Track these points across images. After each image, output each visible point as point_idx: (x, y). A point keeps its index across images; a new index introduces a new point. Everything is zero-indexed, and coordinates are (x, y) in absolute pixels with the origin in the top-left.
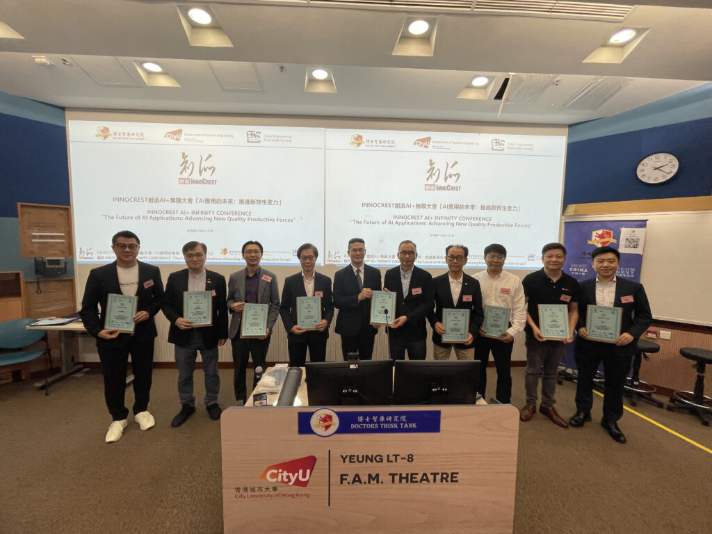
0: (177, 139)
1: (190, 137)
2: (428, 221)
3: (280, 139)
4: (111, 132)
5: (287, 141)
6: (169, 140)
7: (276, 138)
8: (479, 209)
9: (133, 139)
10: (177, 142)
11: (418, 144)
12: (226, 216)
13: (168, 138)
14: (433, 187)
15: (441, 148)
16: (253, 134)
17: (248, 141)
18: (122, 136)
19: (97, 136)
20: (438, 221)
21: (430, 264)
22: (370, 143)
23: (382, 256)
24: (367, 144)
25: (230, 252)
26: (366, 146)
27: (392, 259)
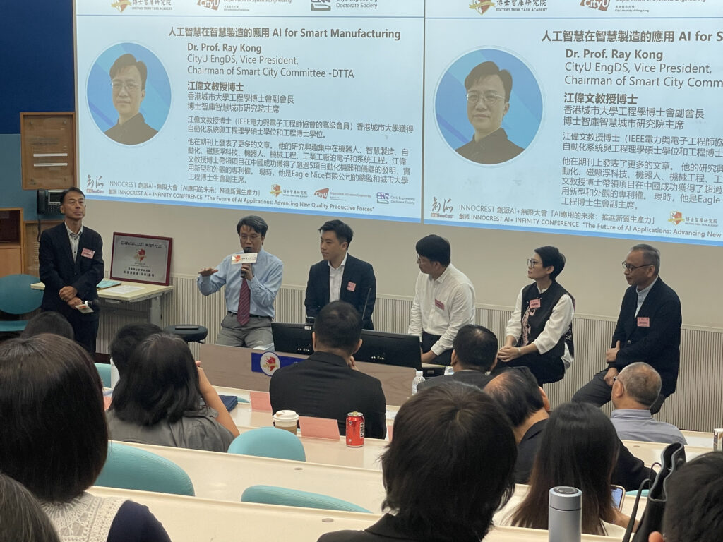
0: (214, 8)
3: (359, 2)
5: (370, 6)
6: (202, 9)
7: (354, 2)
9: (157, 8)
10: (214, 12)
13: (202, 6)
15: (631, 9)
17: (313, 9)
19: (114, 5)
21: (611, 231)
22: (503, 6)
23: (524, 211)
24: (499, 7)
25: (285, 191)
26: (497, 10)
27: (541, 218)
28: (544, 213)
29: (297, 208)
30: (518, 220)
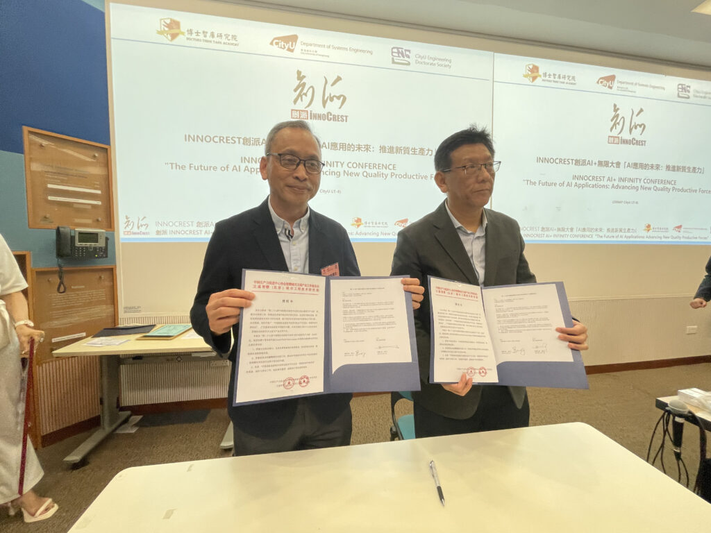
0: (289, 50)
1: (309, 48)
2: (610, 184)
3: (436, 62)
4: (184, 28)
5: (445, 66)
6: (276, 50)
7: (431, 61)
8: (664, 169)
9: (218, 42)
10: (289, 54)
11: (602, 82)
12: (360, 170)
13: (275, 47)
14: (616, 140)
15: (626, 90)
16: (401, 53)
17: (394, 62)
18: (201, 37)
19: (160, 33)
20: (621, 184)
21: (612, 239)
22: (547, 78)
23: (559, 230)
24: (544, 78)
25: (366, 223)
26: (543, 80)
27: (570, 233)
28: (572, 229)
29: (378, 237)
30: (555, 236)
